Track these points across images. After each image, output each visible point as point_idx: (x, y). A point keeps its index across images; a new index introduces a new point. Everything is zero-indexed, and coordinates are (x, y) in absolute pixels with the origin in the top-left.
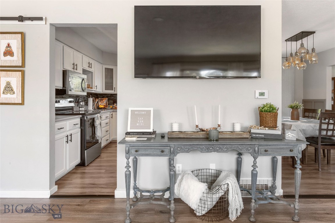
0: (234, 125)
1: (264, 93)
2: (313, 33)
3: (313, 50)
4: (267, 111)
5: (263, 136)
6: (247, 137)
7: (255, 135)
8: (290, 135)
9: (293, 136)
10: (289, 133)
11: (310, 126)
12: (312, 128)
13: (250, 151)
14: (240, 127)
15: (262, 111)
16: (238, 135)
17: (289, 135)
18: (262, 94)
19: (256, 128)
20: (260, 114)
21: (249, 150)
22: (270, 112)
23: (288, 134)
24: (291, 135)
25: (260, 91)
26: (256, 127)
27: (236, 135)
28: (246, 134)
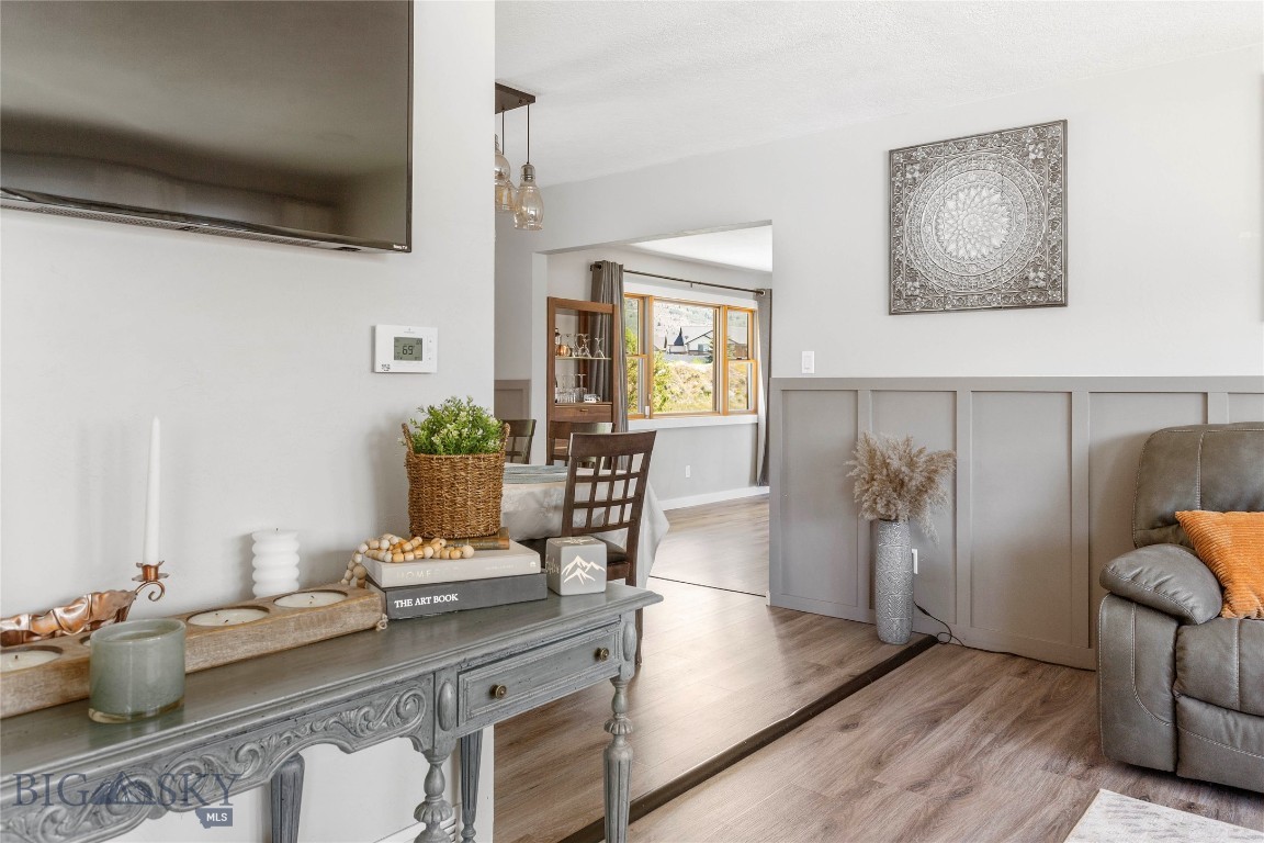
0: (255, 549)
1: (419, 341)
2: (529, 99)
3: (528, 172)
4: (458, 449)
5: (454, 597)
6: (369, 624)
7: (408, 603)
8: (578, 572)
9: (592, 571)
10: (578, 560)
13: (415, 722)
14: (296, 559)
15: (432, 449)
16: (312, 624)
17: (576, 567)
18: (409, 349)
19: (410, 556)
20: (412, 466)
21: (405, 720)
22: (471, 451)
23: (570, 566)
24: (584, 569)
25: (404, 332)
26: (408, 546)
27: (299, 628)
28: (362, 605)
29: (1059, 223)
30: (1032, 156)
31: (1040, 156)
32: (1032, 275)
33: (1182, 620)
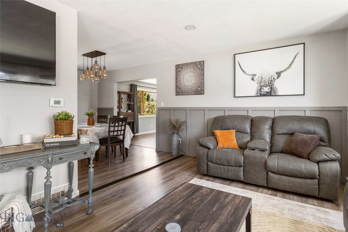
0: (23, 137)
1: (60, 101)
2: (105, 54)
3: (104, 67)
4: (62, 119)
5: (58, 144)
6: (40, 148)
7: (49, 145)
8: (84, 140)
9: (86, 140)
10: (84, 138)
11: (102, 129)
12: (104, 131)
13: (43, 163)
14: (31, 138)
15: (57, 120)
16: (27, 148)
17: (83, 139)
18: (57, 102)
19: (50, 137)
20: (55, 122)
21: (41, 162)
22: (65, 120)
23: (82, 139)
24: (85, 139)
26: (51, 136)
27: (24, 148)
28: (38, 145)
29: (203, 79)
30: (198, 67)
31: (200, 67)
32: (198, 89)
33: (209, 149)
